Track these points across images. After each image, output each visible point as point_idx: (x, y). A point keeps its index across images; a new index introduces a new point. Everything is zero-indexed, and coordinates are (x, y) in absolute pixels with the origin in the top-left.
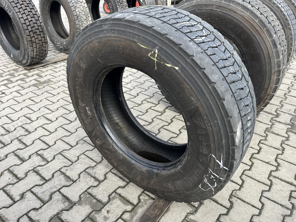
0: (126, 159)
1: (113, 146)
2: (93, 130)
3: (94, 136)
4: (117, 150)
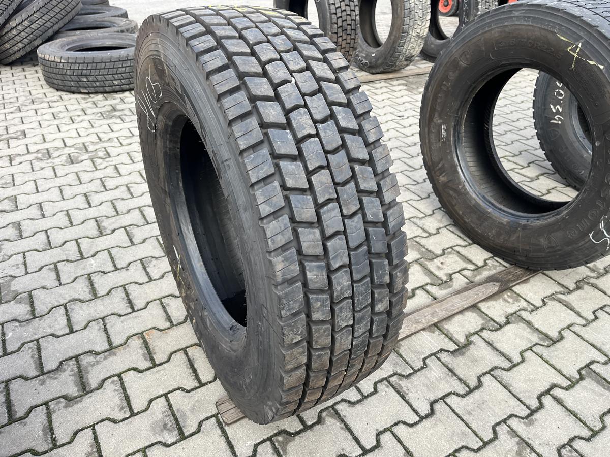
0: (479, 205)
1: (464, 186)
2: (441, 160)
3: (440, 169)
4: (468, 192)
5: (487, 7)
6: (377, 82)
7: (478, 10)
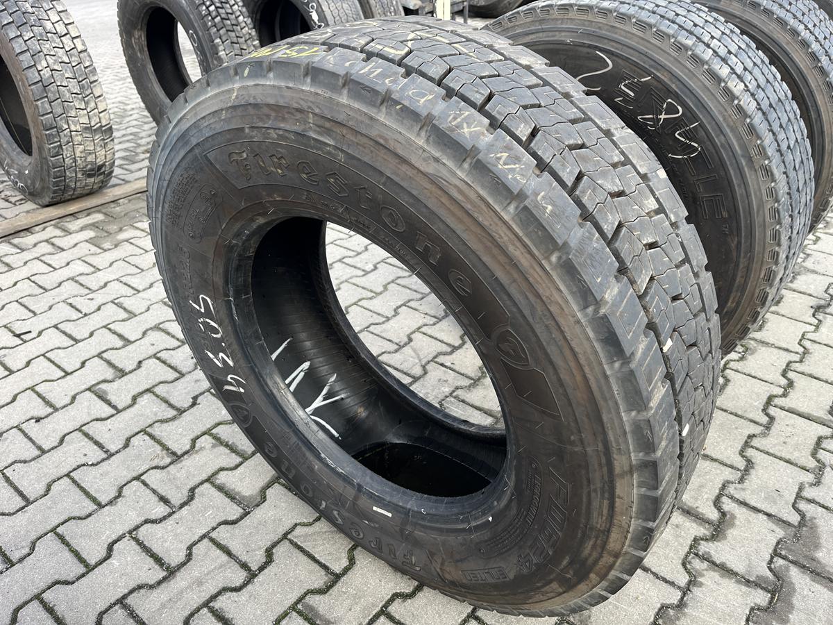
5: (238, 52)
6: (37, 228)
7: (220, 60)
